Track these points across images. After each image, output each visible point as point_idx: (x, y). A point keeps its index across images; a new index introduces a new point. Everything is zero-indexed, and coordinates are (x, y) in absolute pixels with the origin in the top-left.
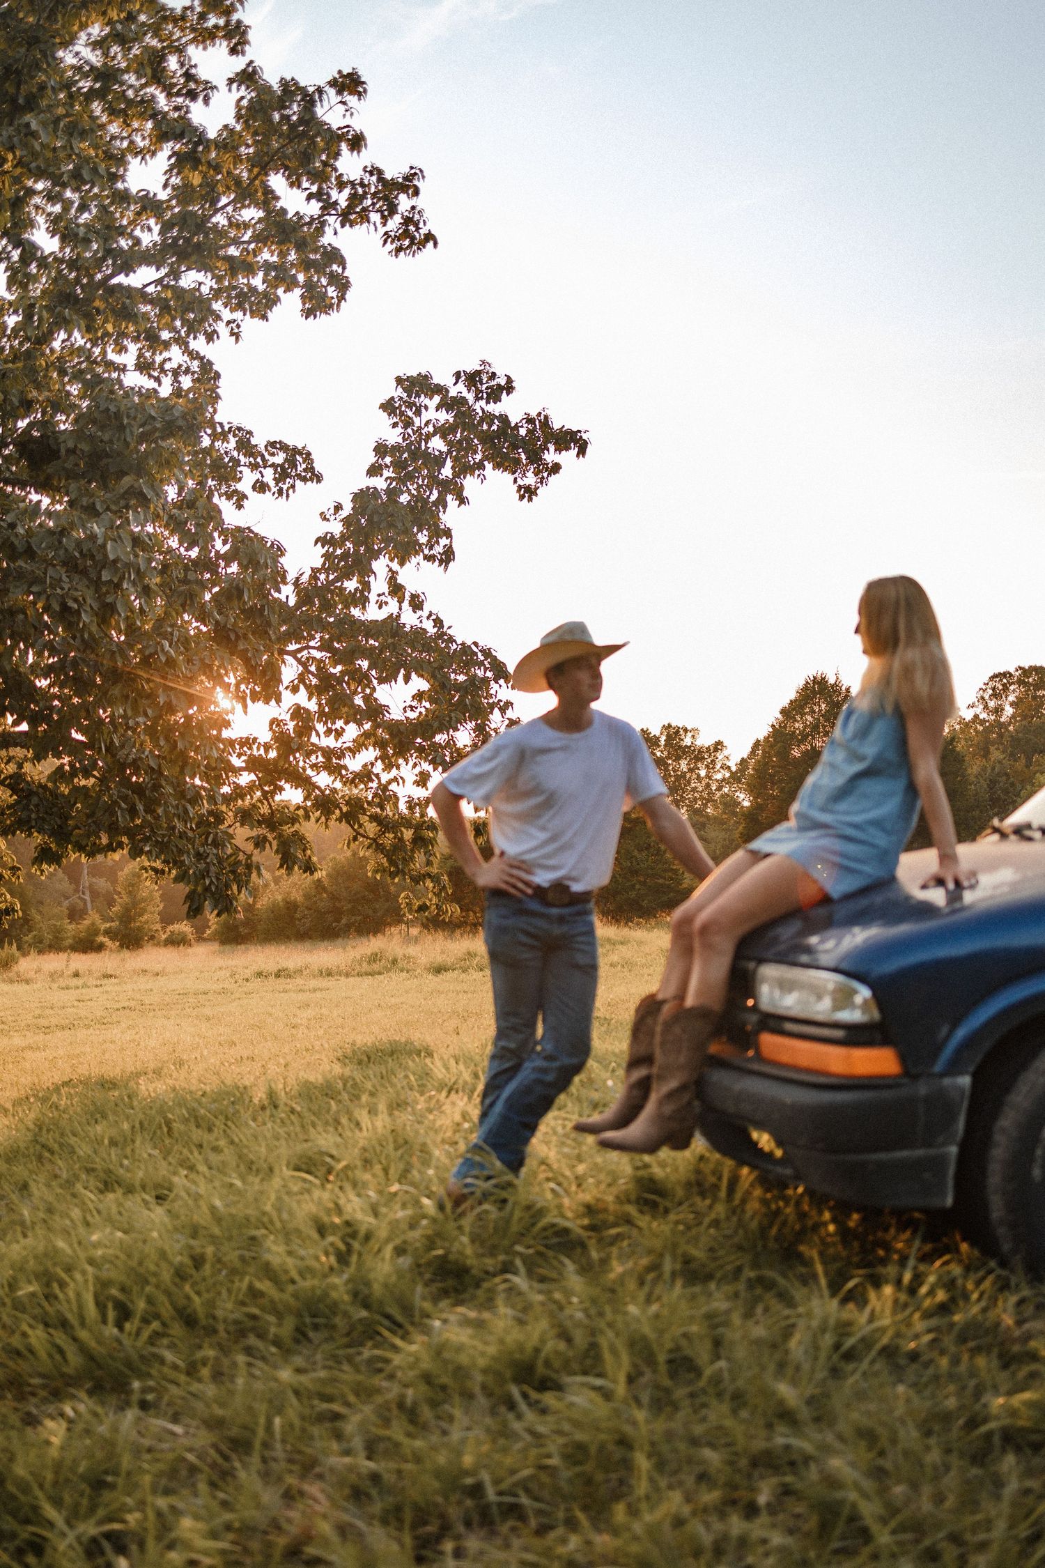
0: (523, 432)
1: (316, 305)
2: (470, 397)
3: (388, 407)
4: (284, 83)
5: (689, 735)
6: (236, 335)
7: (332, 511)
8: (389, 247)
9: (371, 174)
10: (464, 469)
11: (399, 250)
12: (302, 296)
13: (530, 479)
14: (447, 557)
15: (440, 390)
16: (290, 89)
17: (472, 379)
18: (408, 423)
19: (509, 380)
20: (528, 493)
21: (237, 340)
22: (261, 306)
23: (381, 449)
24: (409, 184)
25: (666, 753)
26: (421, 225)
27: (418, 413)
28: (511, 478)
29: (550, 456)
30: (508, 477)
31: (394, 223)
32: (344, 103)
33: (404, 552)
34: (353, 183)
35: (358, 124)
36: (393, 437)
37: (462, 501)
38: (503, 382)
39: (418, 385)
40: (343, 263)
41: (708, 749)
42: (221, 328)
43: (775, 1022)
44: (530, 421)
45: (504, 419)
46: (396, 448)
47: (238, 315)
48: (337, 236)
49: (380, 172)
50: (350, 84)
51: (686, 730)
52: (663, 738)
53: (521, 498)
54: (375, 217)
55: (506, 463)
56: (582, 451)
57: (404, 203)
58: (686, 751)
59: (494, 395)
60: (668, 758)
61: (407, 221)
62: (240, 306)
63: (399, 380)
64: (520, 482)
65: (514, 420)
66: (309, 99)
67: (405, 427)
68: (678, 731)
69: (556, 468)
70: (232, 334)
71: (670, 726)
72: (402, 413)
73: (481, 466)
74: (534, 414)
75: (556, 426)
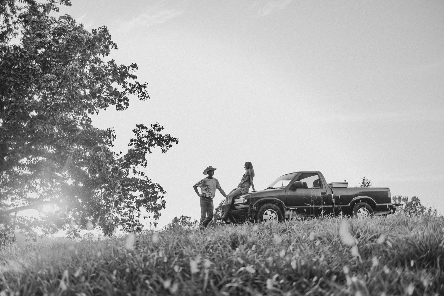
0: (164, 138)
1: (119, 108)
2: (153, 130)
3: (134, 131)
4: (121, 66)
5: (188, 219)
6: (98, 113)
7: (119, 153)
8: (139, 98)
9: (136, 83)
10: (150, 145)
11: (141, 99)
12: (116, 106)
13: (165, 148)
14: (146, 164)
15: (146, 128)
16: (122, 67)
17: (154, 126)
18: (138, 135)
19: (163, 127)
20: (165, 151)
21: (98, 114)
22: (104, 107)
23: (132, 140)
24: (145, 86)
25: (182, 224)
26: (146, 94)
27: (140, 132)
28: (161, 148)
29: (170, 143)
30: (160, 147)
31: (141, 94)
32: (133, 70)
33: (137, 163)
34: (133, 85)
35: (135, 74)
36: (135, 137)
37: (150, 152)
38: (161, 127)
39: (141, 127)
40: (128, 101)
41: (193, 223)
42: (95, 111)
43: (237, 205)
44: (166, 135)
45: (161, 135)
46: (135, 140)
47: (98, 108)
48: (128, 95)
49: (138, 83)
50: (134, 66)
51: (187, 218)
52: (181, 220)
53: (163, 152)
54: (136, 92)
55: (160, 144)
56: (177, 143)
57: (143, 89)
58: (187, 223)
59: (159, 130)
60: (183, 225)
61: (144, 93)
62: (99, 106)
63: (137, 125)
64: (163, 149)
65: (163, 135)
66: (126, 69)
67: (138, 136)
68: (185, 218)
69: (171, 146)
70: (97, 112)
71: (183, 216)
72: (137, 133)
73: (154, 145)
74: (167, 134)
75: (171, 137)
